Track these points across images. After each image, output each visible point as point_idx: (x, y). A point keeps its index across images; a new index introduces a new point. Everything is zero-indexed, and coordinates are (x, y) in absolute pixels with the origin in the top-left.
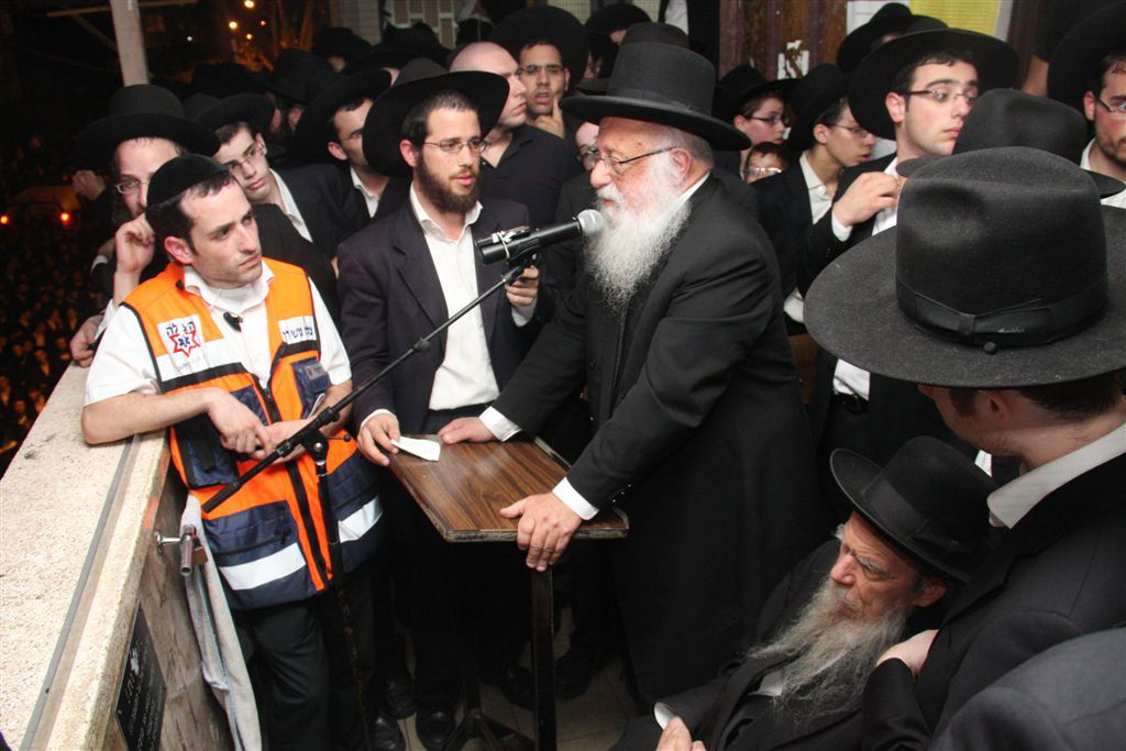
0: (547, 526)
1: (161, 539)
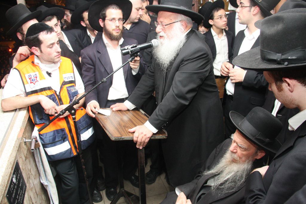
0: (142, 135)
1: (25, 140)
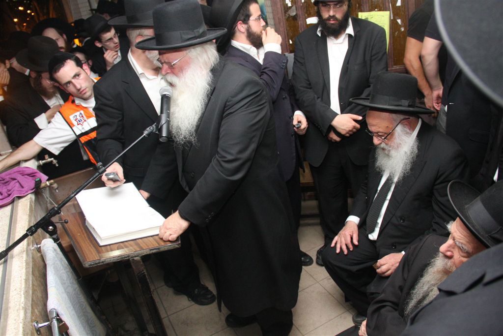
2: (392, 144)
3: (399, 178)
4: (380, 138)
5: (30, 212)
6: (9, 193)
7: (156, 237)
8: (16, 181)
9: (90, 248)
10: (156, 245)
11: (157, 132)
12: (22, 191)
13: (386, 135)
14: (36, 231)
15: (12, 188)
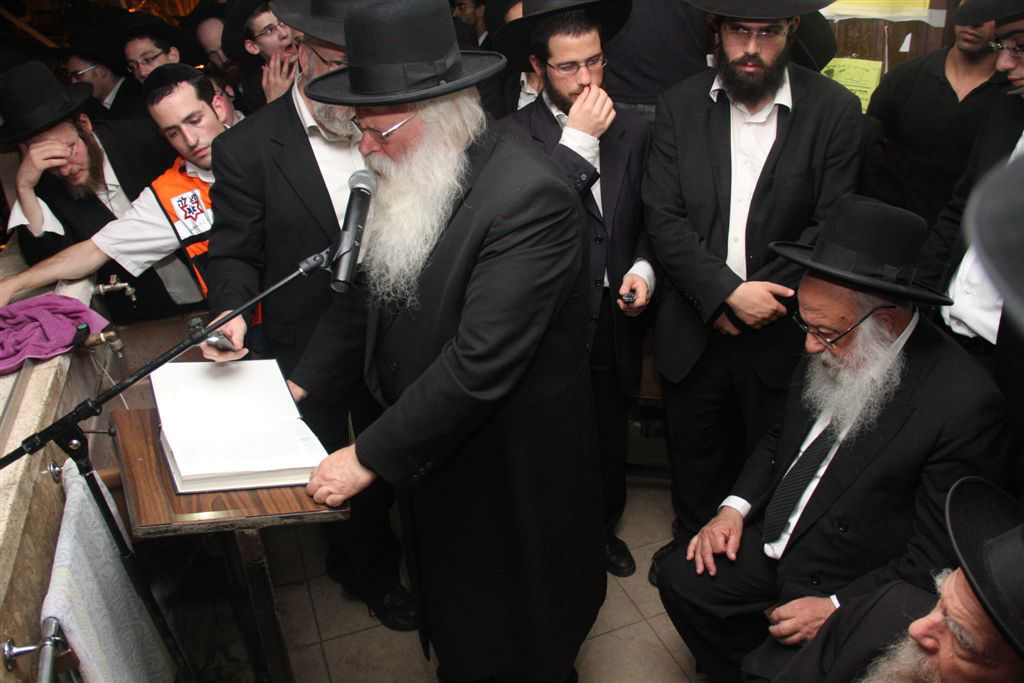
2: (846, 358)
3: (849, 434)
4: (821, 340)
5: (50, 395)
6: (18, 347)
7: (301, 490)
8: (37, 324)
9: (155, 494)
10: (296, 508)
11: (328, 269)
12: (44, 347)
13: (836, 336)
14: (42, 446)
15: (27, 338)
